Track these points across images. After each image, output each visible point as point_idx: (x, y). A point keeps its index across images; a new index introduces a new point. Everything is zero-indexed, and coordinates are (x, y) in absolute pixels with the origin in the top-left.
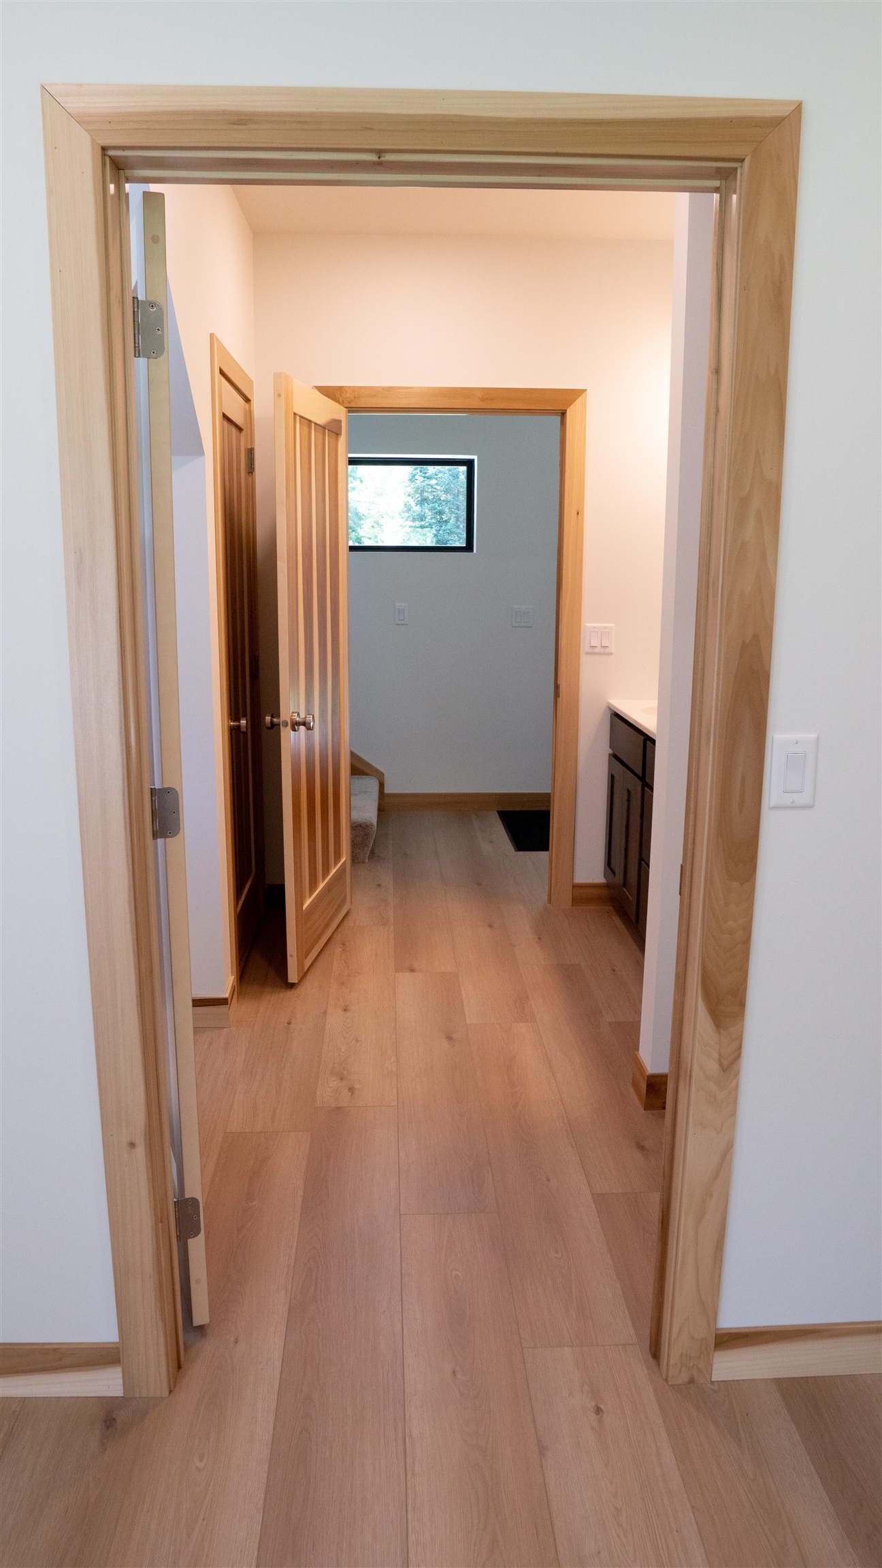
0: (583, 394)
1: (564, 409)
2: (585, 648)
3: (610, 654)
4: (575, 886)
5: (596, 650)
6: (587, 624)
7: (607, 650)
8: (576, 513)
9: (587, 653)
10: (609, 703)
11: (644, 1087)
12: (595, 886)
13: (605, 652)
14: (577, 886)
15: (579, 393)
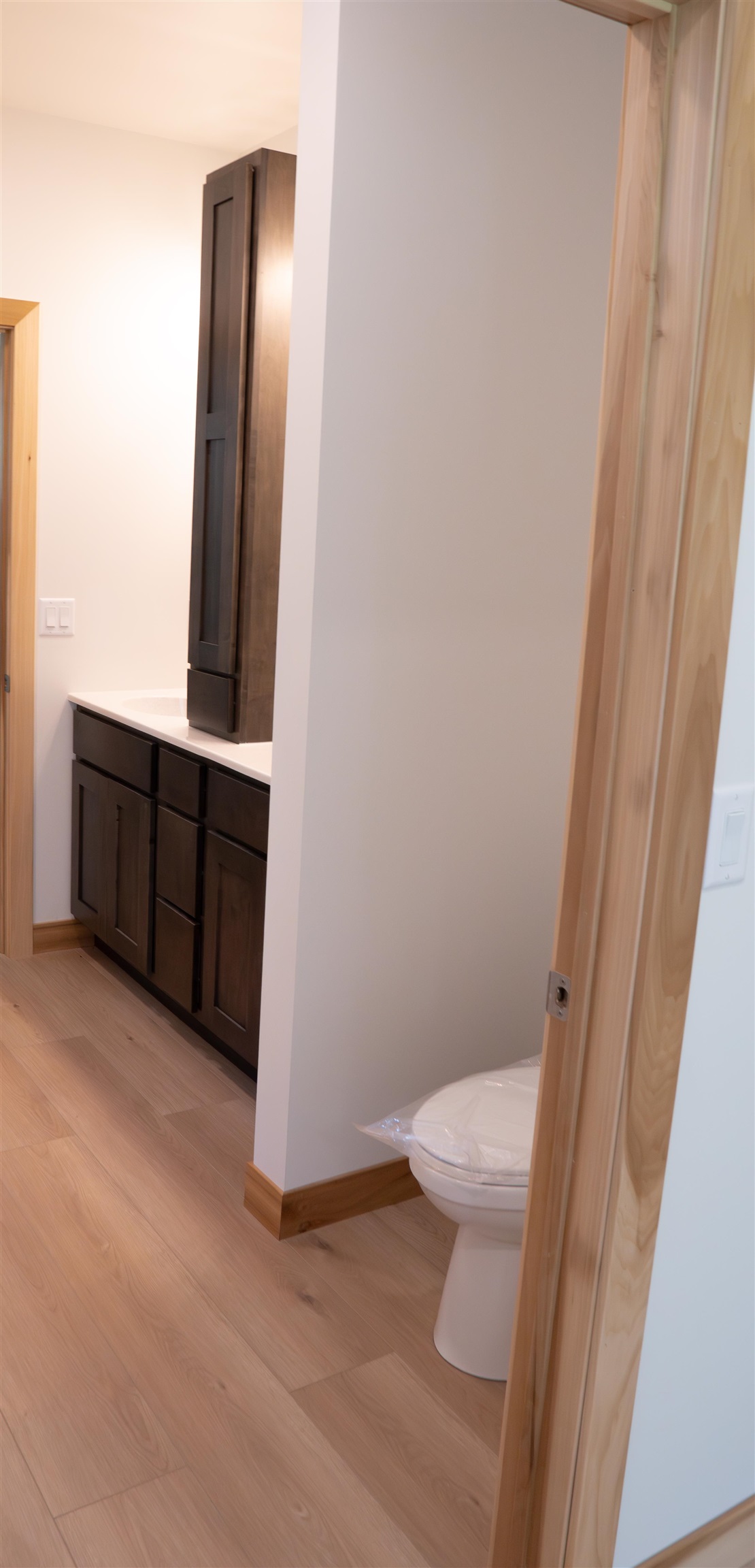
0: (35, 309)
1: (12, 325)
2: (39, 628)
3: (70, 636)
4: (37, 929)
5: (54, 632)
6: (41, 599)
7: (67, 631)
8: (27, 458)
9: (42, 636)
10: (70, 697)
11: (277, 1211)
12: (57, 926)
13: (63, 633)
14: (38, 929)
15: (33, 305)
